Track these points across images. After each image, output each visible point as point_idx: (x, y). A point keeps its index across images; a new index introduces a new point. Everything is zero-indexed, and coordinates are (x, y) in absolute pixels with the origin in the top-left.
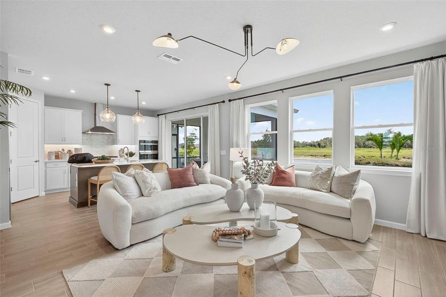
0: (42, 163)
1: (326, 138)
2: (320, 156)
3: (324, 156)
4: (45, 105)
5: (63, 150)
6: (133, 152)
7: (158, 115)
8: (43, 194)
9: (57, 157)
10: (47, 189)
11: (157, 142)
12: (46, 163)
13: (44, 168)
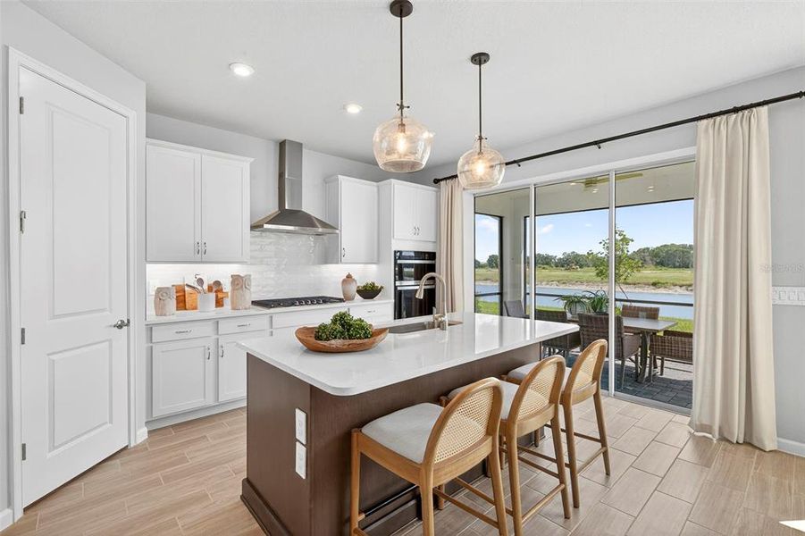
0: (137, 327)
1: (644, 249)
2: (646, 284)
3: (654, 284)
4: (147, 136)
5: (200, 281)
6: (378, 284)
7: (437, 181)
8: (142, 435)
9: (182, 303)
10: (156, 414)
11: (432, 256)
12: (150, 328)
13: (145, 345)
